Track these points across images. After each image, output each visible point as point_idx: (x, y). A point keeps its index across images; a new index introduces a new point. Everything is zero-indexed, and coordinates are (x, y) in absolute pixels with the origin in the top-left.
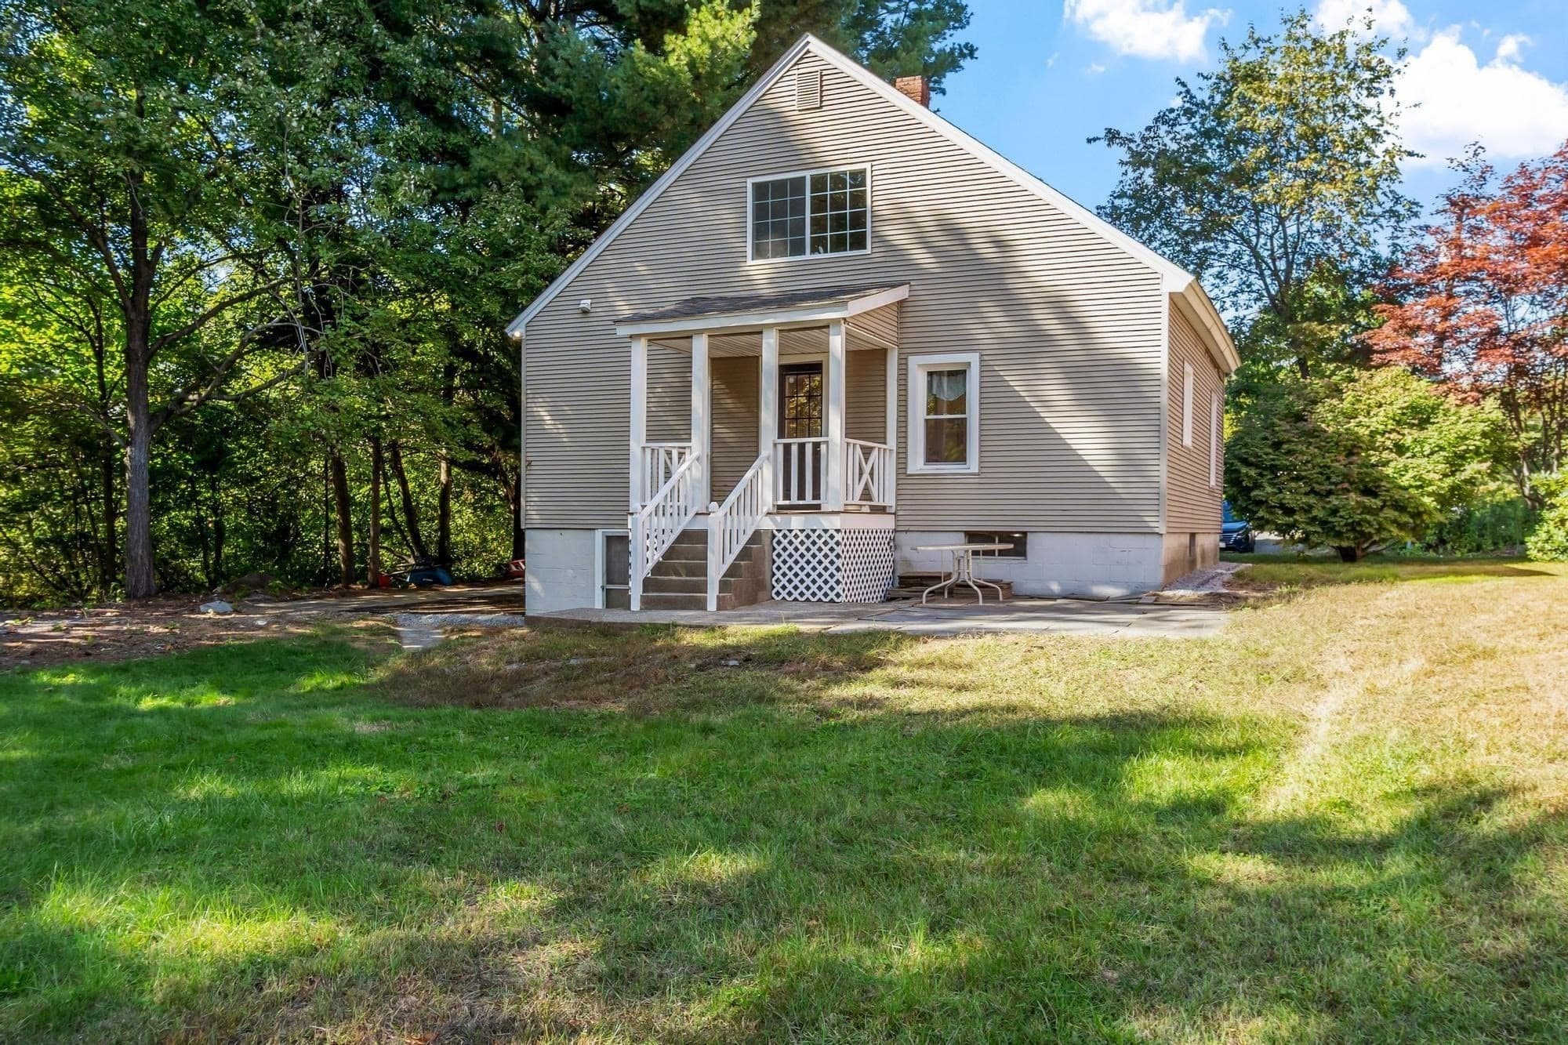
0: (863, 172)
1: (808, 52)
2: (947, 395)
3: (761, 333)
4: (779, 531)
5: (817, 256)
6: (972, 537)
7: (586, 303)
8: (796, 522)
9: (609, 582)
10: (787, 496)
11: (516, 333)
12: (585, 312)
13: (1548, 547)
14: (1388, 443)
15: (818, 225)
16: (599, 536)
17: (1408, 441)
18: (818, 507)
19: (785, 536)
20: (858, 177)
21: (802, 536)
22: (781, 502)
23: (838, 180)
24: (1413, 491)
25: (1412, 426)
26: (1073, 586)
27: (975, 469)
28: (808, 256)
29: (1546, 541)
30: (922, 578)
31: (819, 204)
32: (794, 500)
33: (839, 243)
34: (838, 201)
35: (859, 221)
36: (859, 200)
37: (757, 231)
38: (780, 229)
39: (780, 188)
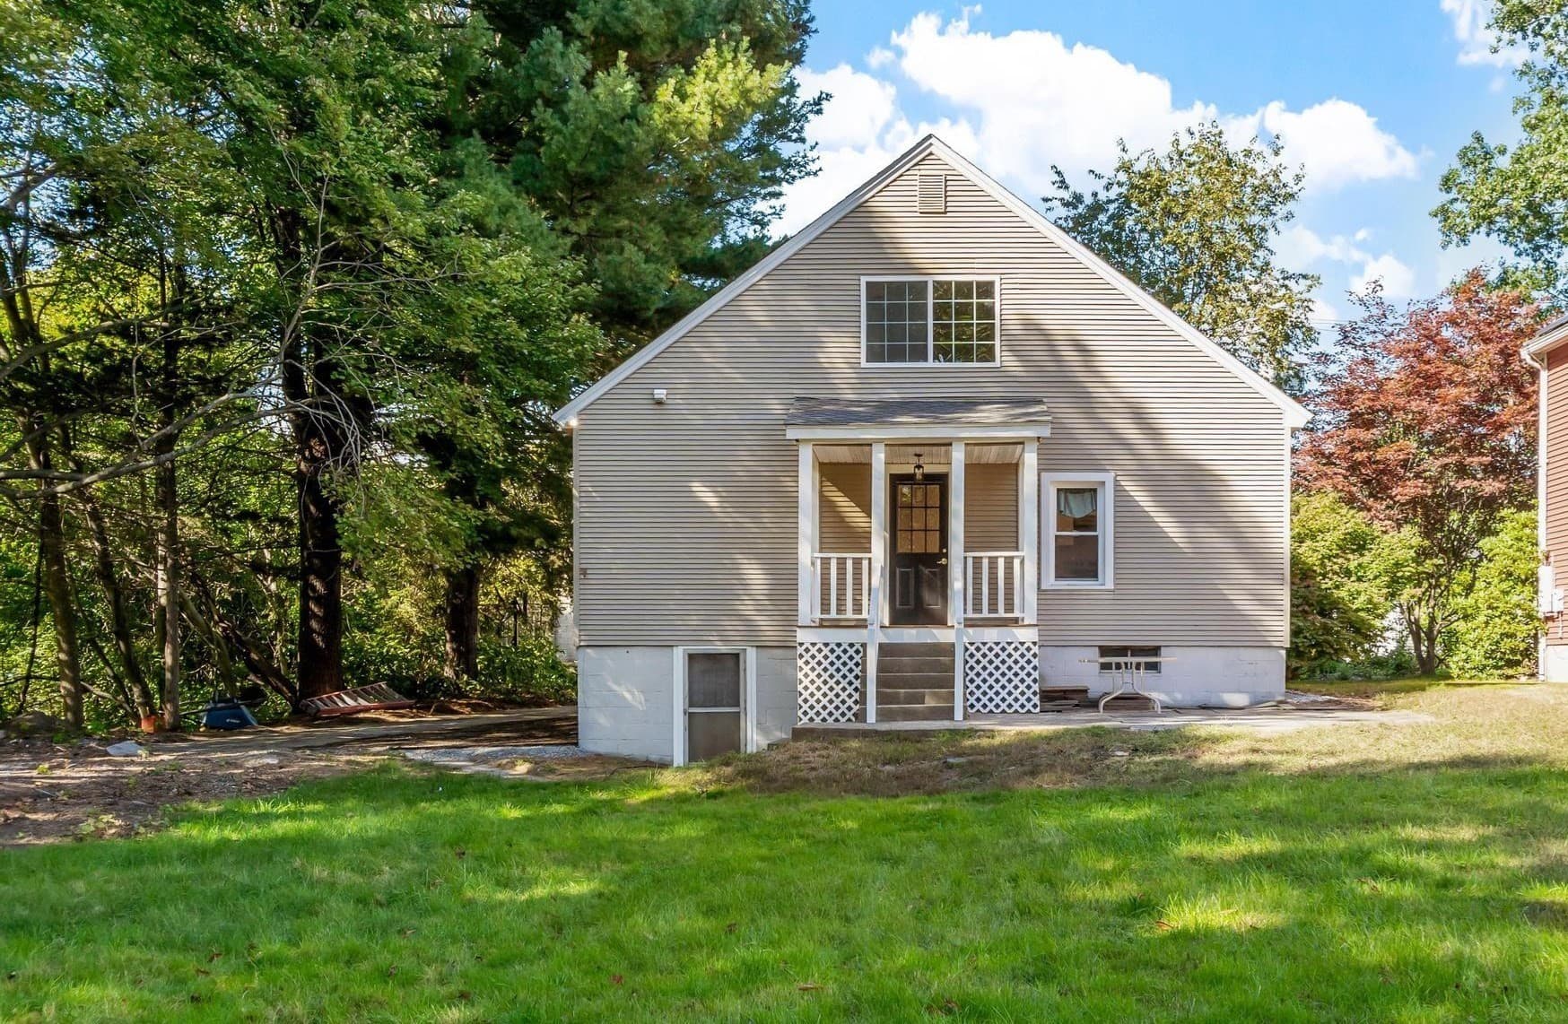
0: (991, 284)
1: (931, 154)
2: (1078, 511)
3: (950, 444)
4: (972, 644)
5: (937, 364)
6: (1105, 651)
7: (660, 393)
8: (991, 635)
9: (690, 706)
10: (977, 609)
11: (569, 419)
12: (659, 403)
13: (1468, 666)
14: (1336, 567)
15: (942, 332)
16: (679, 656)
17: (1352, 566)
18: (1016, 620)
19: (978, 649)
20: (986, 289)
21: (997, 649)
22: (970, 615)
23: (964, 289)
24: (1362, 614)
25: (1353, 551)
26: (1201, 697)
27: (1110, 585)
28: (931, 363)
29: (1466, 661)
30: (1065, 691)
31: (941, 311)
32: (985, 614)
33: (965, 354)
34: (963, 311)
35: (988, 333)
36: (987, 312)
37: (873, 333)
38: (896, 333)
39: (897, 289)
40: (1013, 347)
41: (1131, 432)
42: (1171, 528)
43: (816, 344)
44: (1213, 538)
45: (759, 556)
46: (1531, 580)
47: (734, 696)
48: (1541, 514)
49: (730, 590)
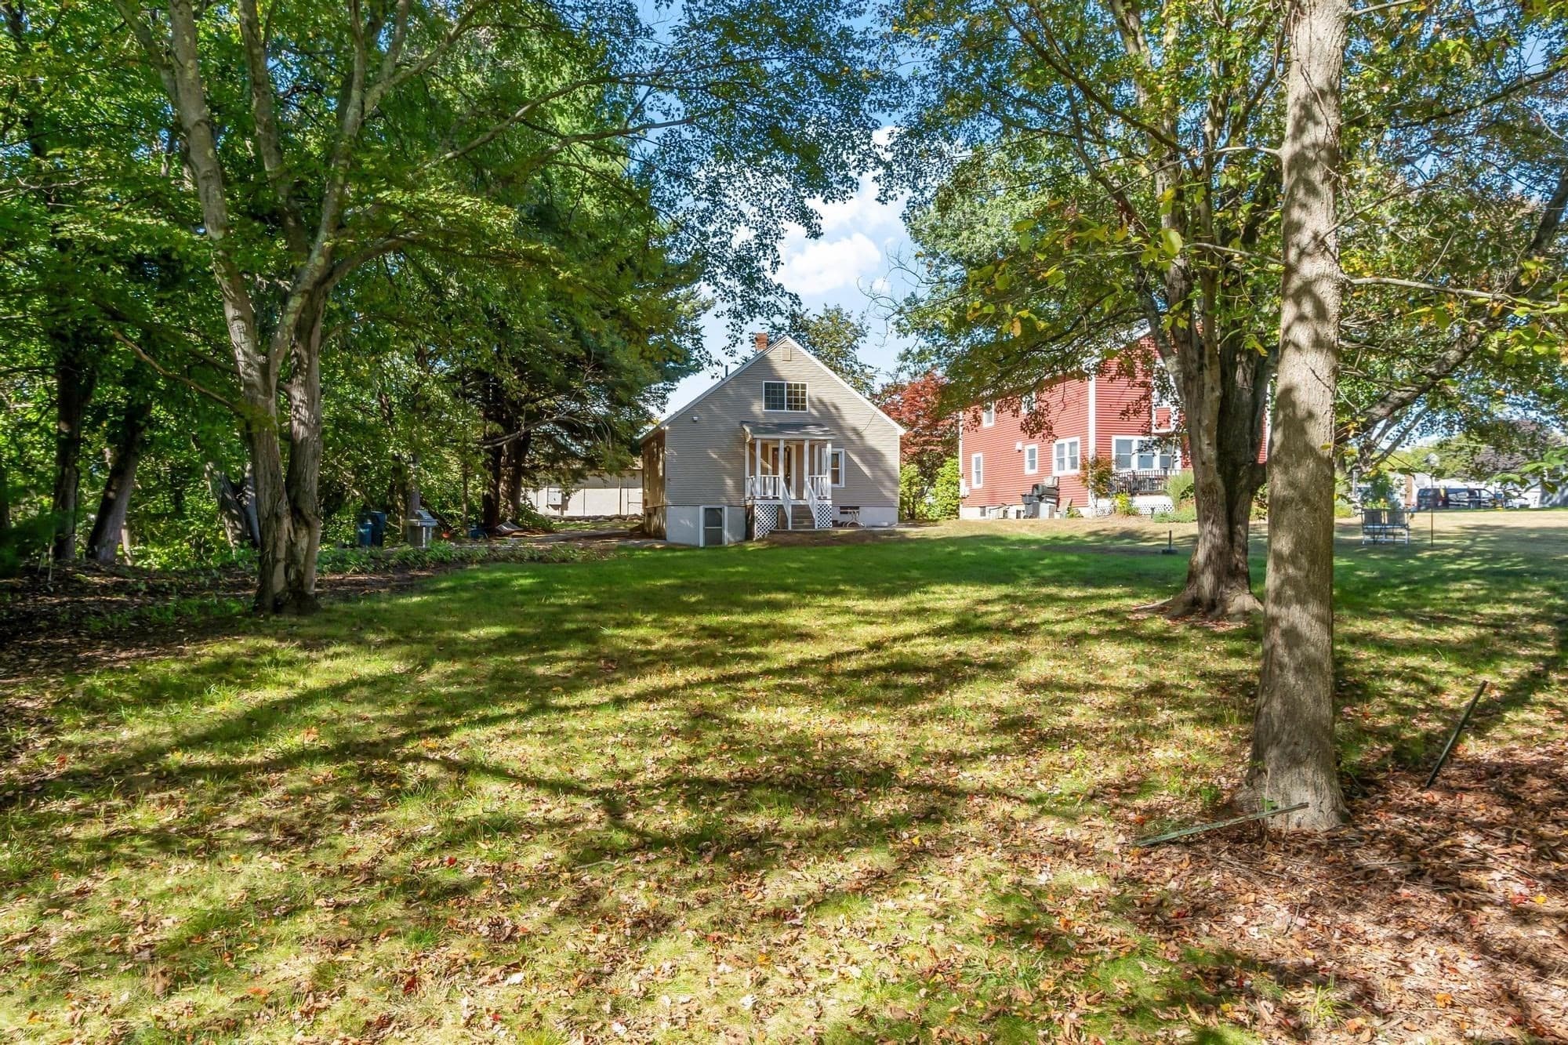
0: (805, 384)
1: (785, 341)
3: (804, 441)
5: (787, 411)
6: (842, 508)
7: (696, 418)
9: (705, 526)
12: (695, 421)
15: (789, 401)
16: (701, 509)
20: (804, 387)
23: (797, 386)
27: (843, 486)
28: (785, 410)
31: (789, 393)
33: (796, 408)
34: (796, 394)
35: (804, 401)
36: (804, 394)
37: (767, 400)
38: (774, 400)
39: (774, 386)
40: (813, 405)
41: (854, 437)
42: (866, 470)
43: (751, 404)
44: (880, 474)
45: (731, 476)
46: (957, 484)
47: (720, 523)
48: (960, 460)
49: (721, 490)
